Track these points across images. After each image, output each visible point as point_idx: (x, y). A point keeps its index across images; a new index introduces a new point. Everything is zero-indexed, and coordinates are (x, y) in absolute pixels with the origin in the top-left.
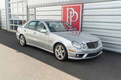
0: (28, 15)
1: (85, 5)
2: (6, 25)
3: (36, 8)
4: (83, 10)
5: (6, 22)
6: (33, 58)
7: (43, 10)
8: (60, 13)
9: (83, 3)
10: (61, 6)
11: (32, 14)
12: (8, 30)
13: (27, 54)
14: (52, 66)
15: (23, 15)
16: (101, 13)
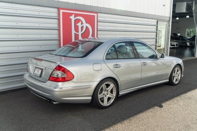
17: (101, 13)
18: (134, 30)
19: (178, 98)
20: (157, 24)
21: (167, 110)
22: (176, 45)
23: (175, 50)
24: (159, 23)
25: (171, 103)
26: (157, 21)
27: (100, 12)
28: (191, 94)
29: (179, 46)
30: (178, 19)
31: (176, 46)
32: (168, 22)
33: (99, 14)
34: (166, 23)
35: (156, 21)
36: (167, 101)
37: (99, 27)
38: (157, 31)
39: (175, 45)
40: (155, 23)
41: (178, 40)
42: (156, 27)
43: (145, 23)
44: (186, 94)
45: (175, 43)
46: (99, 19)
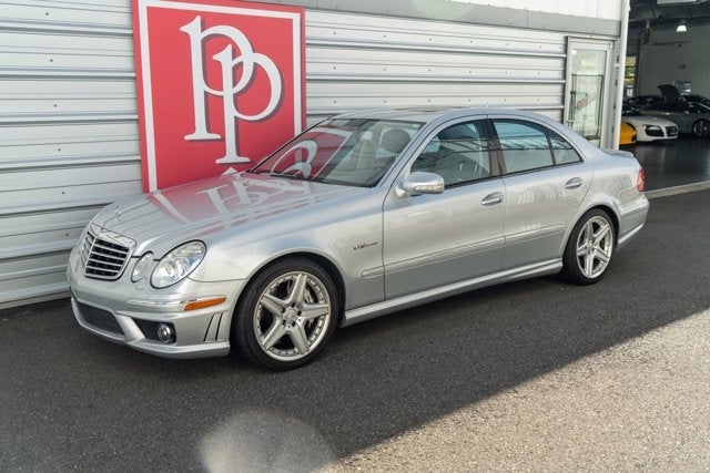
17: (317, 9)
18: (465, 74)
19: (596, 361)
20: (566, 51)
21: (527, 417)
22: (669, 130)
23: (663, 152)
24: (571, 45)
25: (556, 383)
26: (567, 38)
27: (315, 6)
28: (660, 342)
29: (681, 135)
30: (682, 28)
31: (666, 137)
32: (613, 41)
33: (309, 15)
34: (605, 47)
35: (559, 37)
36: (547, 372)
37: (310, 68)
38: (564, 77)
39: (665, 131)
40: (559, 48)
41: (680, 111)
42: (559, 63)
43: (514, 45)
44: (638, 340)
45: (663, 126)
46: (309, 32)
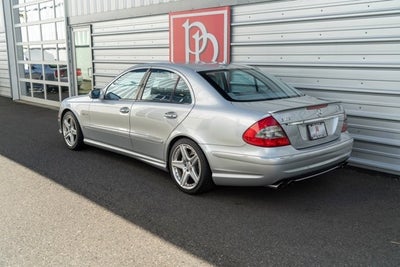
0: (71, 48)
1: (237, 10)
2: (8, 81)
3: (94, 25)
4: (231, 28)
5: (7, 72)
6: (61, 187)
7: (115, 29)
8: (164, 39)
9: (231, 6)
10: (167, 16)
11: (84, 44)
12: (16, 98)
13: (46, 174)
14: (112, 211)
15: (59, 49)
16: (288, 37)
